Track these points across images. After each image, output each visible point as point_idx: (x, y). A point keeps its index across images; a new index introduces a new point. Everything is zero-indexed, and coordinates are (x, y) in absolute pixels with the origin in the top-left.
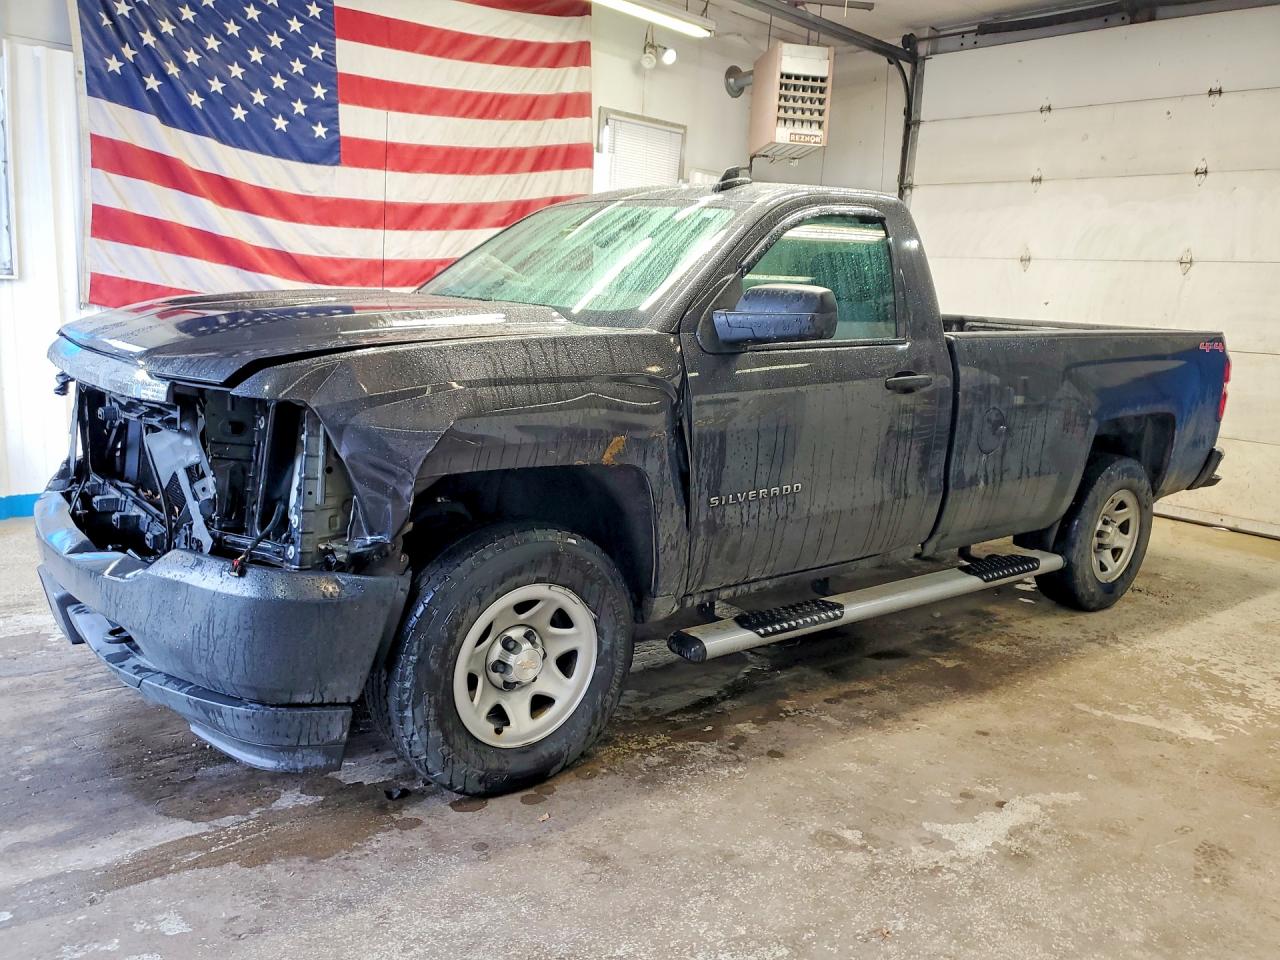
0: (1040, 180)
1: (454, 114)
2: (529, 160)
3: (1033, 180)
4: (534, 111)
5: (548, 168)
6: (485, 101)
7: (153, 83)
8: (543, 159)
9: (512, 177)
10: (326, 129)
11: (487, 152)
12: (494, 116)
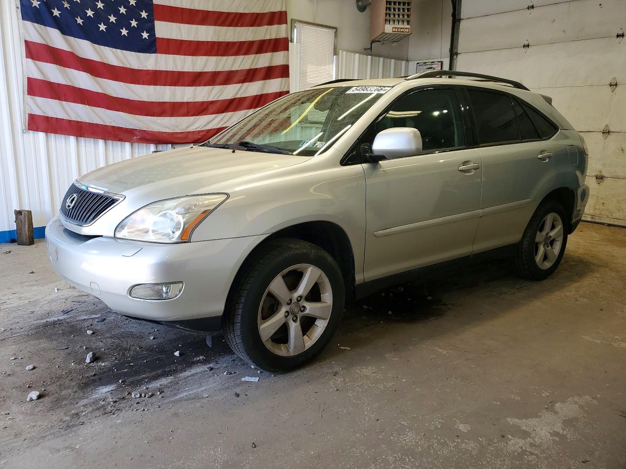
0: (528, 46)
1: (215, 25)
2: (255, 48)
3: (524, 46)
4: (257, 22)
5: (266, 52)
6: (231, 17)
7: (56, 13)
8: (262, 47)
9: (246, 57)
10: (148, 34)
11: (234, 43)
12: (236, 25)
